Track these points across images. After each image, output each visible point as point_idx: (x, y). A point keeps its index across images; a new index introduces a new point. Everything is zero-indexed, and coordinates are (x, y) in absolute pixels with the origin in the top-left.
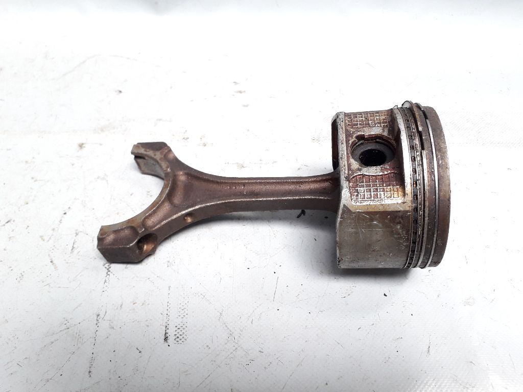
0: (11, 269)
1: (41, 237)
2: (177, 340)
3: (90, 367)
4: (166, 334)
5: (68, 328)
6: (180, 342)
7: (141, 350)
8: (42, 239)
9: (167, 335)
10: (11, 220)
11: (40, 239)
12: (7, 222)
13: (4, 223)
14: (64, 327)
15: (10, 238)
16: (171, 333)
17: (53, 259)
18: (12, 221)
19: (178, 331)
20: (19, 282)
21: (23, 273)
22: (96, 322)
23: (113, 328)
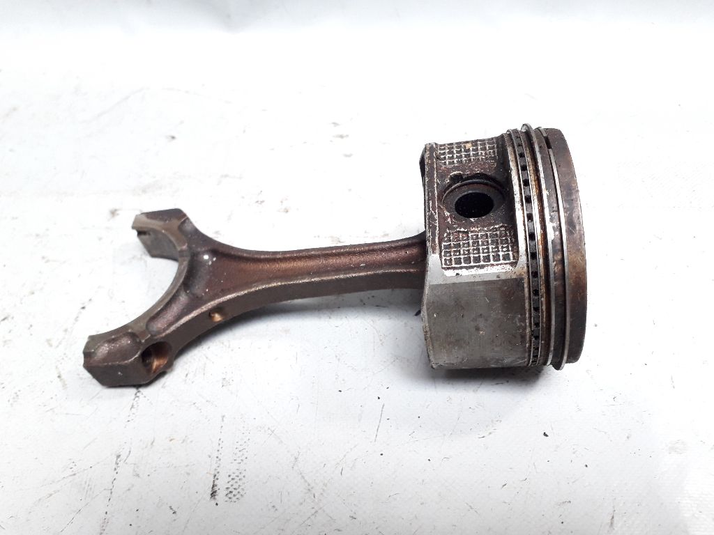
0: (3, 385)
1: (48, 341)
2: (230, 495)
3: (101, 534)
4: (213, 486)
5: (74, 474)
6: (234, 499)
7: (176, 510)
8: (49, 344)
9: (216, 488)
10: (9, 316)
11: (47, 344)
12: (4, 319)
14: (70, 472)
15: (5, 342)
16: (222, 484)
17: (62, 372)
18: (10, 319)
19: (232, 482)
20: (12, 404)
21: (18, 393)
22: (115, 466)
23: (138, 475)
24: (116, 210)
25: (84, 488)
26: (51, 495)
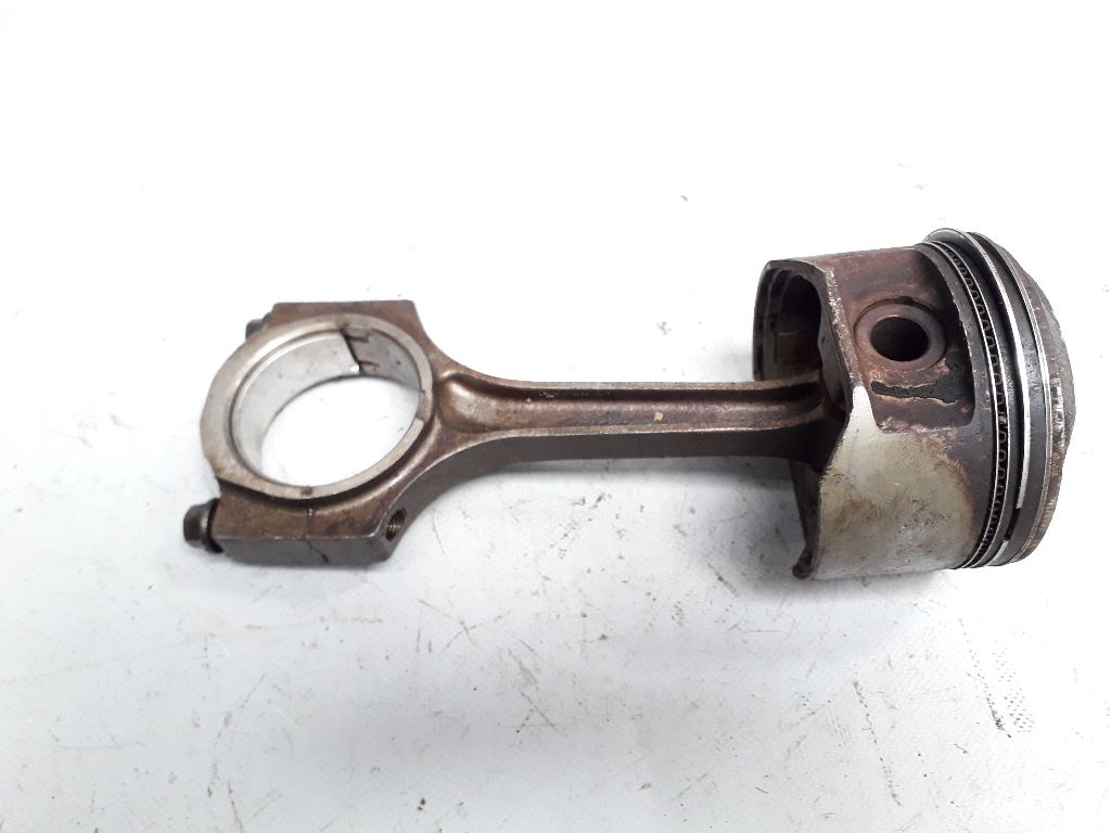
0: (652, 597)
1: (677, 527)
2: (1020, 723)
3: (890, 786)
4: (994, 713)
5: (813, 713)
6: (1026, 727)
7: (965, 748)
8: (680, 532)
9: (998, 716)
10: (604, 494)
11: (676, 531)
12: (599, 500)
13: (594, 501)
14: (804, 711)
15: (619, 532)
16: (1003, 711)
17: (721, 574)
18: (606, 497)
19: (1013, 706)
20: (680, 624)
21: (680, 606)
22: (858, 698)
23: (893, 707)
24: (664, 324)
25: (836, 730)
26: (798, 743)
